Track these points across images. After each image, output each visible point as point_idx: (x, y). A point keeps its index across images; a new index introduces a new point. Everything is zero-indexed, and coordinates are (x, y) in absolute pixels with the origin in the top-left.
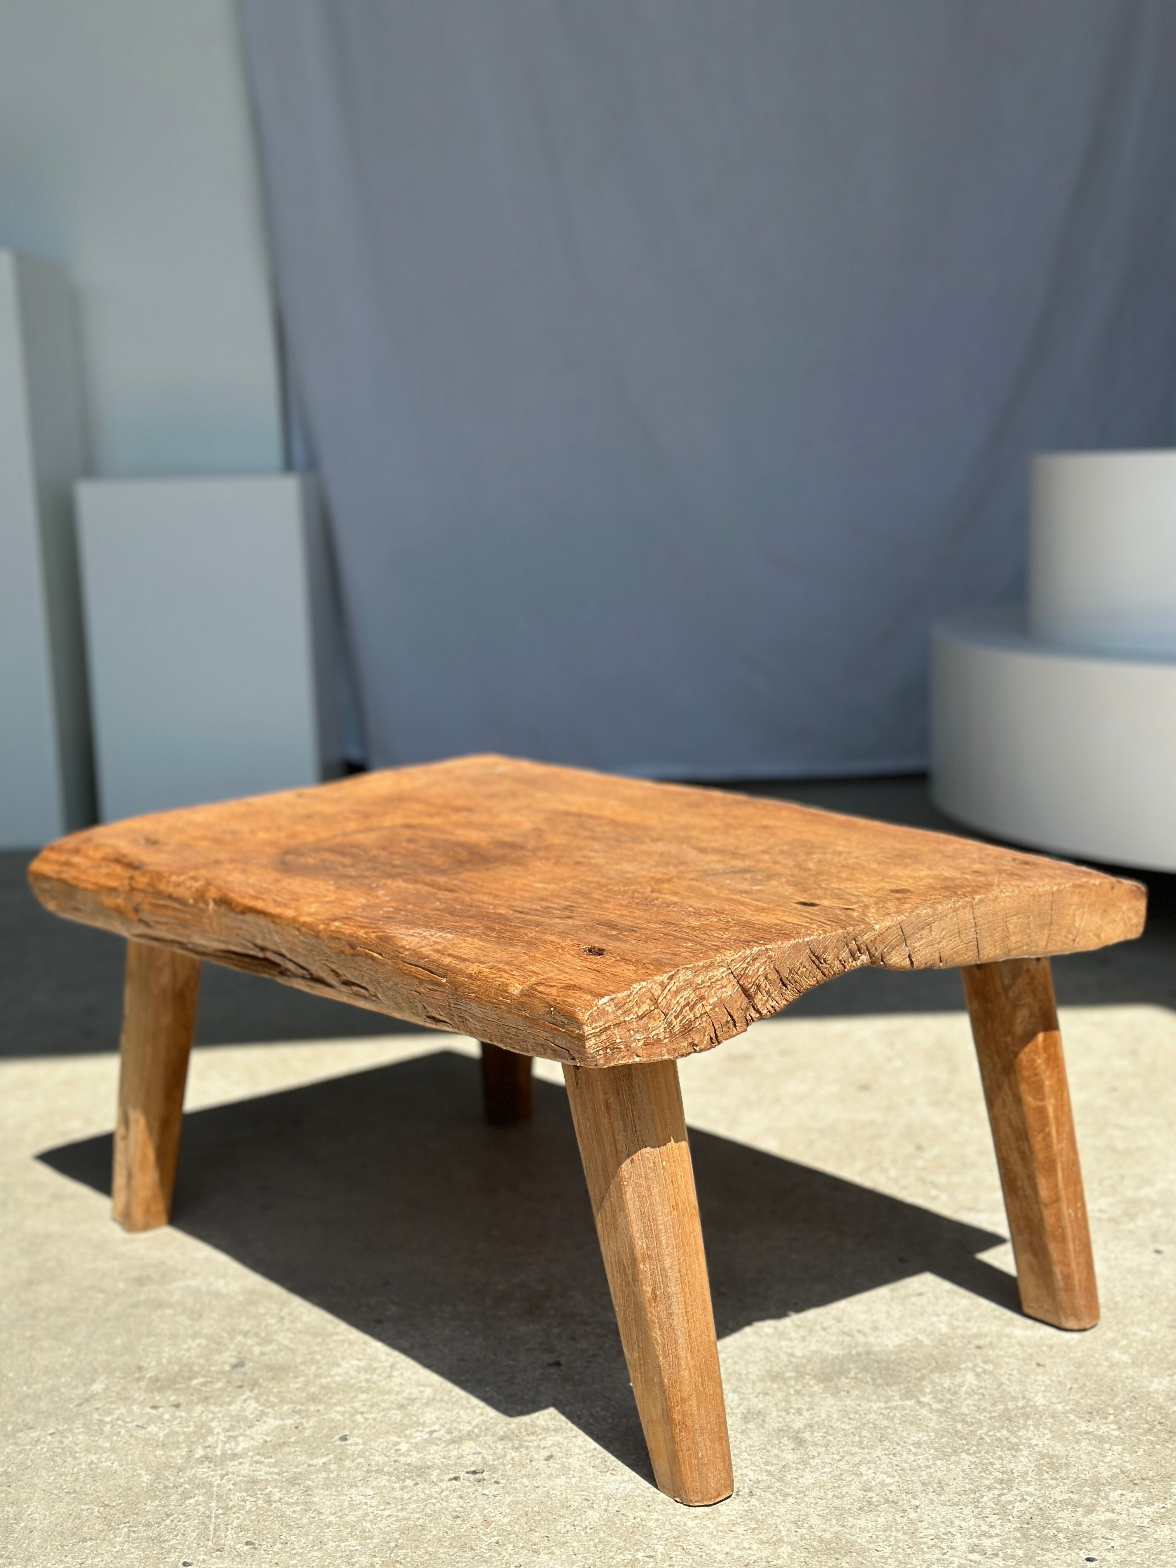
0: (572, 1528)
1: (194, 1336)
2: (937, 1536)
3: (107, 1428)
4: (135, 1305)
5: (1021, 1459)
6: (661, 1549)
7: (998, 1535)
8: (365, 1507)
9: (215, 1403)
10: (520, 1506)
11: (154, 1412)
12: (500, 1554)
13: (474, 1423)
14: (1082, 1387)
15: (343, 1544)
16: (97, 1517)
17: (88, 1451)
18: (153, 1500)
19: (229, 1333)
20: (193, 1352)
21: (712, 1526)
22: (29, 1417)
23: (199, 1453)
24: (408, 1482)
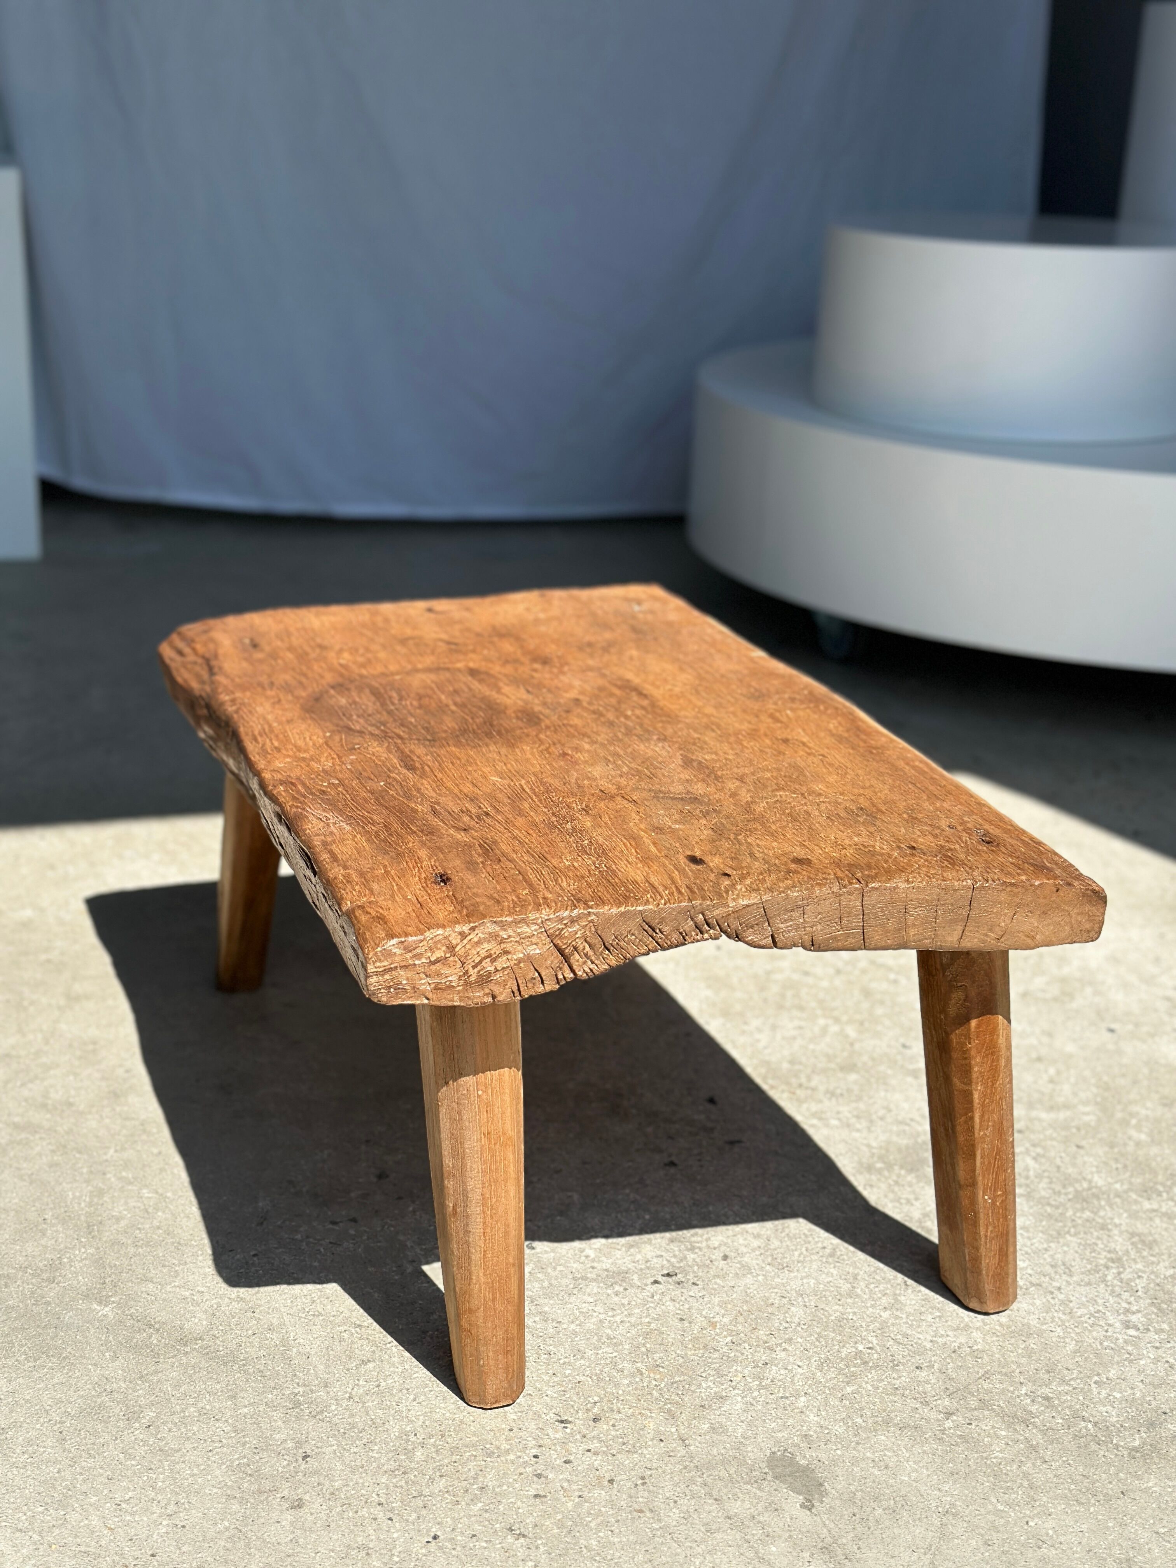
0: (788, 1325)
2: (1092, 1315)
3: (304, 1247)
5: (1116, 1238)
6: (875, 1341)
7: (1138, 1311)
8: (595, 1314)
9: (388, 1216)
10: (729, 1306)
11: (337, 1228)
12: (742, 1354)
14: (1125, 1166)
15: (600, 1352)
19: (350, 1143)
20: (329, 1164)
21: (904, 1316)
24: (617, 1288)
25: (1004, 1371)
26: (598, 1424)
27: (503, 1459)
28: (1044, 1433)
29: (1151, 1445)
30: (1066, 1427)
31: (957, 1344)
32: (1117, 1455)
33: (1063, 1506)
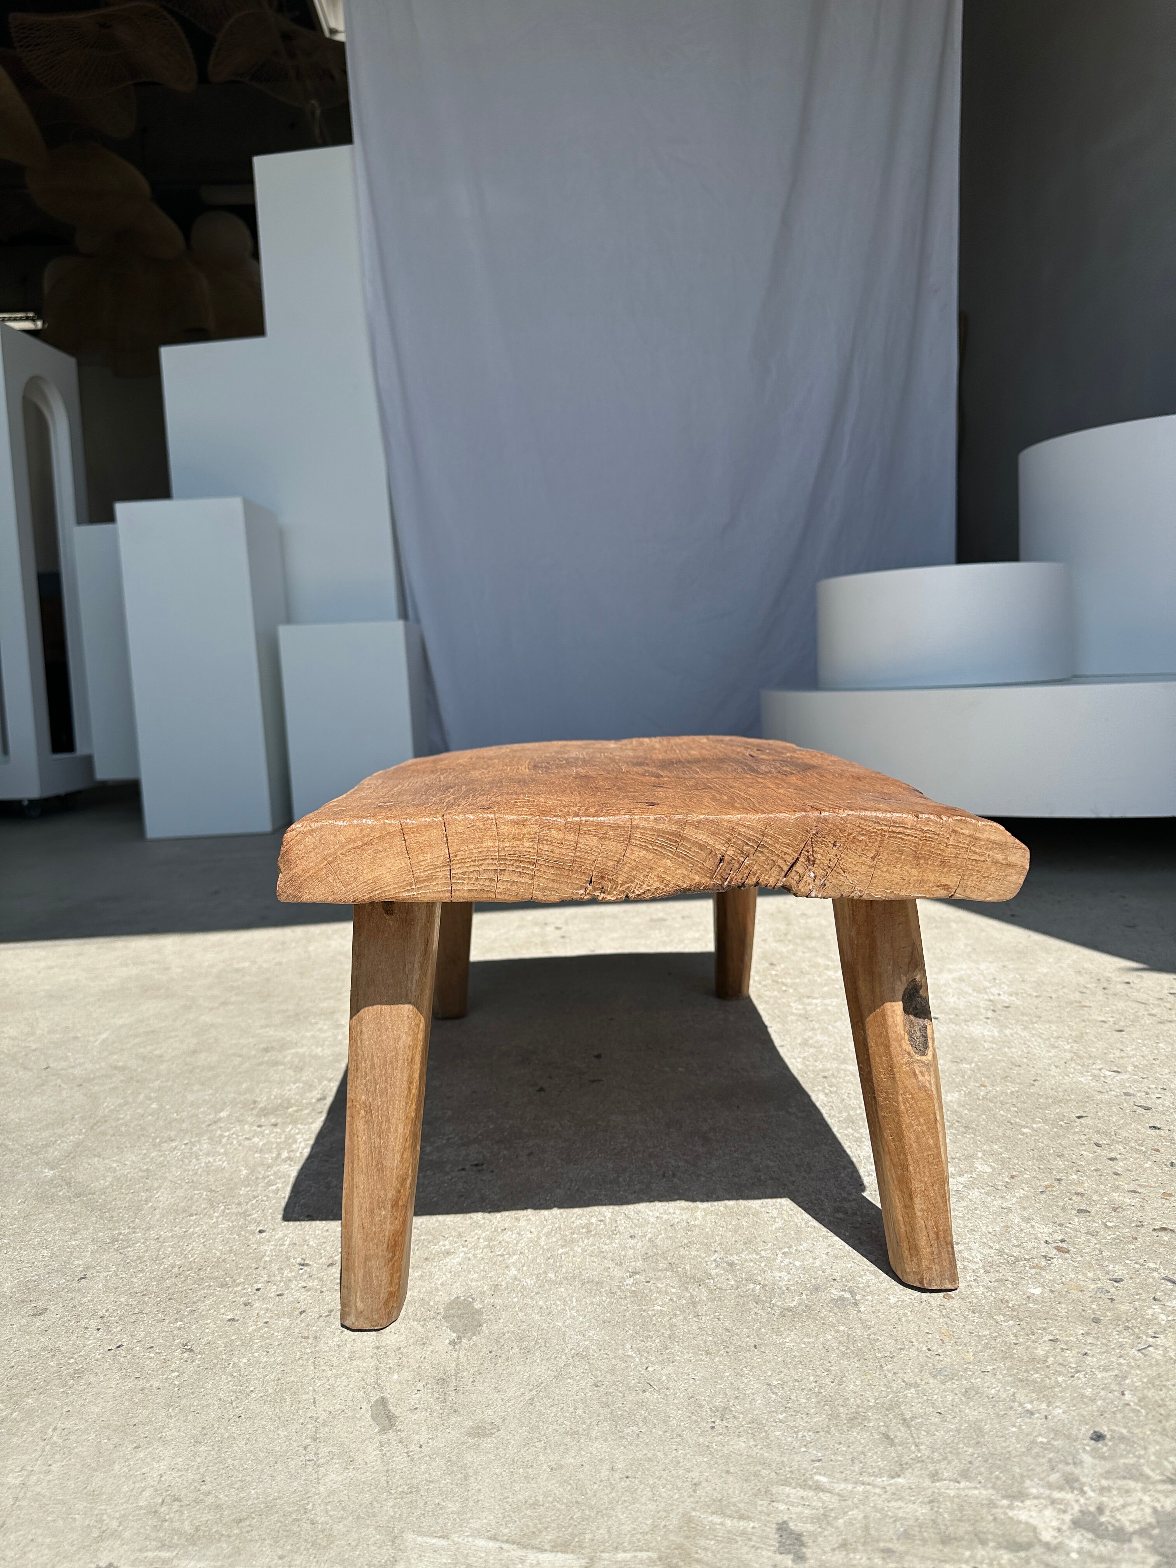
1: (294, 1083)
2: (811, 1202)
3: (224, 1140)
4: (260, 1064)
7: (854, 1200)
9: (301, 1124)
11: (259, 1129)
12: (491, 1221)
13: (479, 1132)
16: (204, 1199)
17: (208, 1154)
18: (246, 1187)
19: (319, 1080)
20: (293, 1092)
22: (173, 1134)
23: (285, 1154)
24: (429, 1173)
25: (706, 1241)
26: (330, 1268)
27: (230, 1289)
28: (711, 1291)
29: (806, 1306)
30: (735, 1287)
31: (677, 1220)
32: (769, 1313)
33: (690, 1355)
